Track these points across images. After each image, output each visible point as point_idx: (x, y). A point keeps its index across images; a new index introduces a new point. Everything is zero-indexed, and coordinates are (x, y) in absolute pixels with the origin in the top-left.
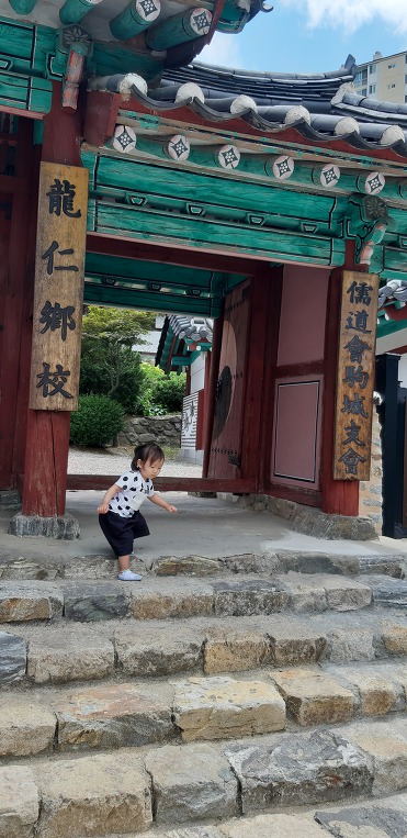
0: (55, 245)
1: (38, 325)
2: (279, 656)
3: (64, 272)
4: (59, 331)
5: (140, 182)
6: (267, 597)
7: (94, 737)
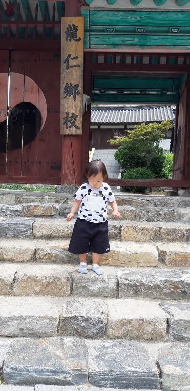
0: (69, 56)
1: (63, 95)
2: (163, 236)
3: (74, 68)
4: (72, 96)
5: (111, 21)
6: (166, 213)
7: (52, 256)
